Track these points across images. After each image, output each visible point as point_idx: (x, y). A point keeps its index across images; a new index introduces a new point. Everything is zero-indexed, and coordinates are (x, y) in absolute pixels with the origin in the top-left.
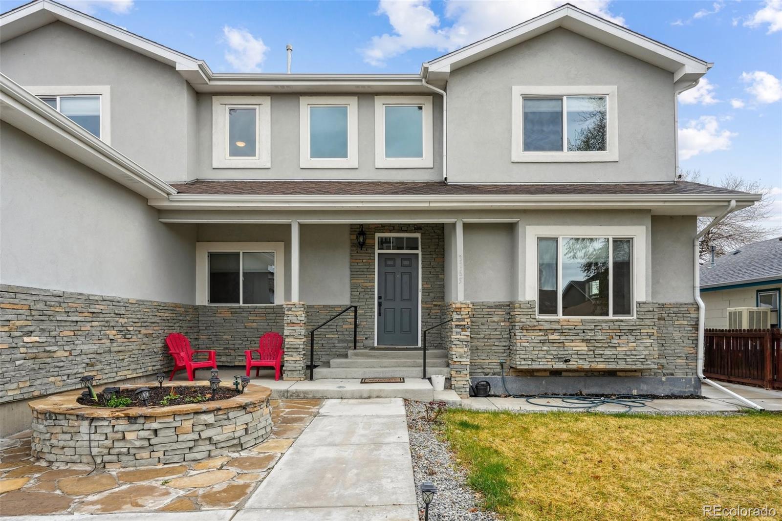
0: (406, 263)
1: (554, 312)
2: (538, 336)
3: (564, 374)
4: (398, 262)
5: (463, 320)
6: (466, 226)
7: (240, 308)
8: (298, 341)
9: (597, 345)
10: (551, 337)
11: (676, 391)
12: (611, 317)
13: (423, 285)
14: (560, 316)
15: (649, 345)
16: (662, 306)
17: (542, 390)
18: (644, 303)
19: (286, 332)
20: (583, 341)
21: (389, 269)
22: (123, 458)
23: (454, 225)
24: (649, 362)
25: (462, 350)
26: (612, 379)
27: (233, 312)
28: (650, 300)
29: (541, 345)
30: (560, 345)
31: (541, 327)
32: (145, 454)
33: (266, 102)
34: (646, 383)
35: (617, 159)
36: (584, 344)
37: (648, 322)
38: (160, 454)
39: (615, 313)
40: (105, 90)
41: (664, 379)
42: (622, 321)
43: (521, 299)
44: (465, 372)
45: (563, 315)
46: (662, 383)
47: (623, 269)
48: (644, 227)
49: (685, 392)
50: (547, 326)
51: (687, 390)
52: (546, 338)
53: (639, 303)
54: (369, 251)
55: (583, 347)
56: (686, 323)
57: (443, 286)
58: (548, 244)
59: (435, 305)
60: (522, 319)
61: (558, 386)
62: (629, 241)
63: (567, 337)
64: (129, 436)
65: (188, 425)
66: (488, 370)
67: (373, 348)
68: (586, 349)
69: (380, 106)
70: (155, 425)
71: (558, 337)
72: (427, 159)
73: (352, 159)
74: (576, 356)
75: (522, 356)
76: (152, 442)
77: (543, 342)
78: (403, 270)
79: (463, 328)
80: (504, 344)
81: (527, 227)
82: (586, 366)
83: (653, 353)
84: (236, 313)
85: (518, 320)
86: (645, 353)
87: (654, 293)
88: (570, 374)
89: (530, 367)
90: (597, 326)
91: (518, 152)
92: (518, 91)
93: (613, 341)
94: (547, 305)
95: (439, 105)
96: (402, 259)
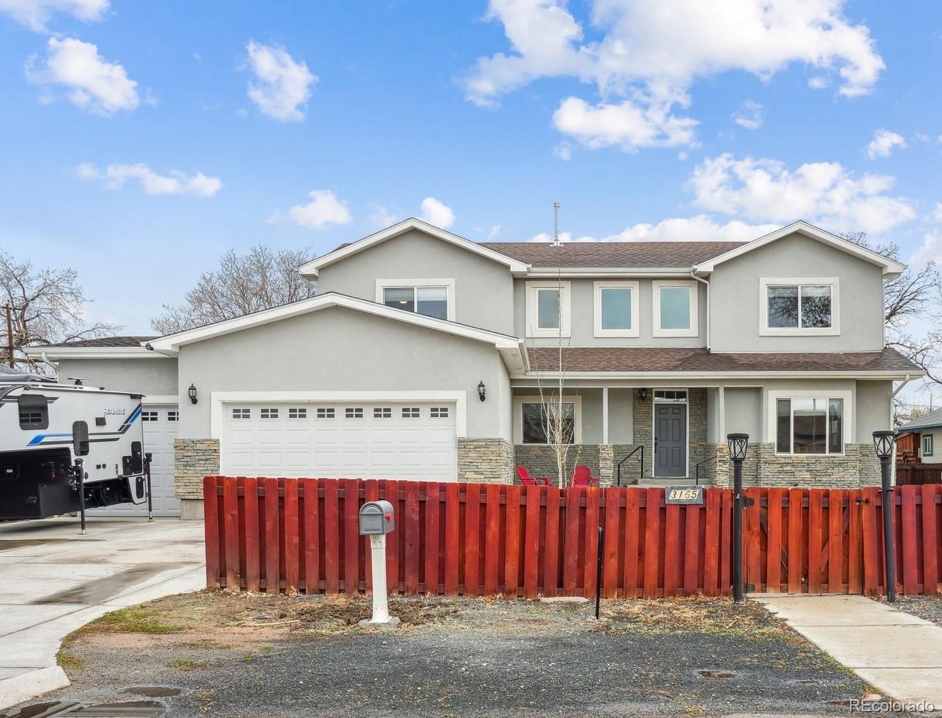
0: (677, 411)
1: (788, 451)
2: (775, 468)
4: (670, 410)
5: (724, 457)
6: (727, 390)
7: (548, 447)
8: (609, 471)
9: (817, 474)
10: (785, 469)
12: (827, 454)
13: (690, 429)
14: (792, 453)
15: (853, 474)
16: (862, 446)
18: (850, 445)
20: (808, 471)
21: (662, 416)
23: (718, 389)
24: (853, 486)
25: (723, 478)
27: (543, 449)
28: (854, 442)
29: (778, 474)
30: (792, 474)
31: (778, 462)
33: (568, 285)
35: (839, 334)
36: (808, 473)
37: (853, 458)
39: (830, 451)
40: (451, 282)
42: (834, 457)
43: (764, 442)
45: (794, 453)
47: (837, 418)
48: (851, 391)
50: (782, 461)
52: (782, 469)
53: (846, 445)
54: (648, 402)
55: (808, 476)
57: (705, 431)
58: (784, 403)
59: (700, 445)
60: (765, 456)
62: (841, 400)
63: (797, 469)
67: (652, 478)
68: (810, 477)
69: (657, 289)
71: (791, 469)
72: (693, 330)
73: (634, 331)
74: (803, 482)
75: (765, 482)
77: (780, 472)
78: (674, 417)
79: (724, 462)
80: (753, 474)
81: (770, 391)
83: (856, 479)
84: (545, 451)
85: (762, 456)
86: (850, 479)
87: (857, 437)
90: (817, 461)
91: (765, 329)
92: (765, 282)
93: (828, 471)
94: (783, 446)
95: (702, 288)
96: (673, 409)
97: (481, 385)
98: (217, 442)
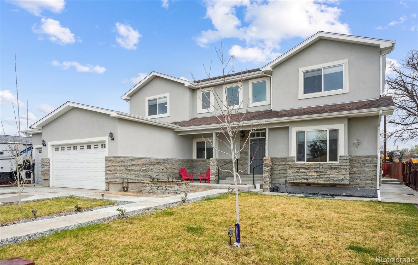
0: (261, 142)
1: (303, 160)
2: (295, 170)
3: (312, 185)
4: (258, 142)
5: (267, 164)
6: (270, 129)
7: (205, 160)
8: (214, 171)
9: (321, 173)
10: (301, 170)
11: (365, 194)
12: (328, 162)
14: (306, 162)
15: (344, 174)
16: (359, 157)
17: (302, 191)
18: (343, 156)
19: (211, 168)
21: (255, 145)
22: (153, 192)
23: (266, 129)
24: (345, 181)
25: (266, 175)
26: (333, 188)
27: (203, 161)
28: (346, 155)
29: (297, 173)
30: (305, 173)
31: (296, 166)
32: (156, 191)
33: (213, 89)
34: (349, 190)
35: (348, 92)
36: (315, 173)
37: (344, 164)
38: (159, 192)
39: (330, 160)
40: (168, 94)
41: (359, 189)
42: (333, 164)
43: (289, 156)
44: (268, 183)
45: (307, 161)
46: (357, 190)
47: (334, 142)
48: (344, 124)
49: (370, 195)
50: (299, 166)
51: (371, 194)
52: (299, 170)
53: (340, 156)
54: (247, 138)
55: (315, 174)
56: (372, 164)
58: (300, 134)
60: (289, 163)
61: (310, 190)
62: (336, 131)
63: (308, 170)
64: (154, 188)
65: (164, 186)
66: (281, 183)
67: (248, 174)
68: (316, 175)
69: (251, 84)
70: (158, 186)
71: (304, 170)
72: (268, 102)
73: (241, 105)
74: (312, 178)
75: (289, 177)
76: (158, 189)
78: (260, 145)
79: (267, 167)
81: (292, 128)
82: (316, 182)
83: (347, 177)
86: (342, 177)
87: (349, 151)
88: (315, 185)
89: (293, 182)
90: (321, 166)
91: (301, 95)
92: (301, 70)
93: (328, 172)
94: (300, 157)
96: (259, 141)
97: (111, 133)
98: (49, 159)
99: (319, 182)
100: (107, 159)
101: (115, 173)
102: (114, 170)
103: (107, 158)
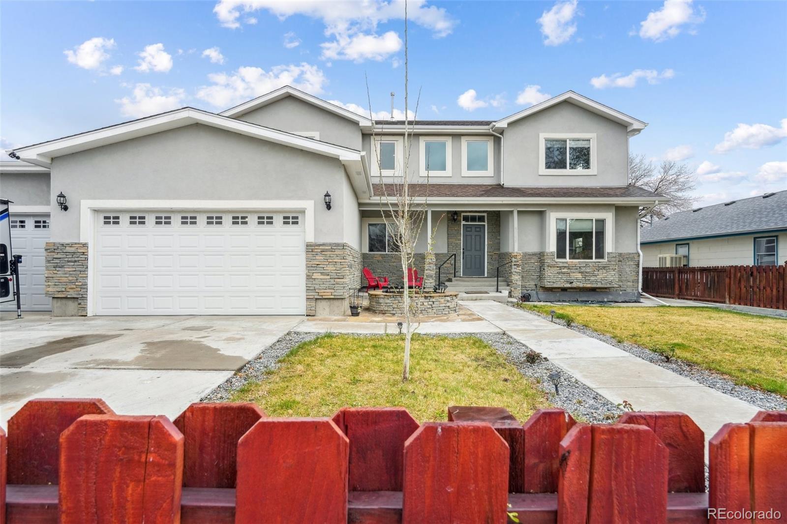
0: (478, 229)
1: (565, 257)
2: (556, 270)
3: (568, 290)
4: (473, 229)
5: (518, 261)
6: (519, 212)
7: (387, 254)
8: (432, 272)
9: (587, 274)
10: (563, 271)
11: (627, 299)
12: (594, 260)
13: (488, 242)
14: (568, 260)
15: (613, 274)
16: (620, 255)
17: (557, 299)
18: (611, 253)
19: (426, 268)
20: (580, 272)
21: (468, 233)
22: (423, 312)
23: (512, 212)
24: (613, 284)
25: (517, 277)
26: (593, 292)
27: (383, 256)
28: (614, 251)
29: (558, 274)
30: (568, 275)
31: (557, 265)
32: (430, 311)
33: (401, 139)
34: (611, 295)
35: (596, 174)
36: (580, 274)
37: (613, 263)
38: (435, 311)
39: (596, 258)
40: (316, 134)
41: (621, 293)
42: (599, 262)
43: (547, 251)
44: (519, 289)
45: (570, 259)
46: (620, 295)
47: (601, 234)
48: (611, 213)
49: (632, 300)
50: (561, 265)
51: (633, 299)
52: (560, 271)
53: (608, 253)
54: (458, 223)
55: (579, 276)
56: (632, 263)
57: (499, 243)
59: (495, 254)
60: (548, 261)
61: (566, 295)
62: (604, 220)
63: (572, 271)
64: (426, 304)
66: (528, 289)
67: (460, 277)
68: (581, 276)
69: (464, 142)
70: (434, 300)
71: (567, 271)
72: (490, 171)
73: (448, 172)
74: (576, 281)
75: (548, 280)
76: (433, 306)
77: (559, 273)
78: (477, 233)
79: (518, 266)
80: (537, 274)
81: (551, 213)
82: (581, 285)
83: (616, 279)
84: (385, 257)
85: (546, 261)
86: (611, 279)
87: (616, 248)
88: (572, 290)
89: (552, 286)
90: (587, 265)
91: (542, 169)
92: (543, 136)
93: (595, 273)
94: (561, 254)
95: (497, 141)
96: (476, 228)
97: (327, 195)
98: (85, 245)
99: (585, 285)
100: (313, 248)
101: (336, 277)
102: (334, 272)
103: (311, 248)
